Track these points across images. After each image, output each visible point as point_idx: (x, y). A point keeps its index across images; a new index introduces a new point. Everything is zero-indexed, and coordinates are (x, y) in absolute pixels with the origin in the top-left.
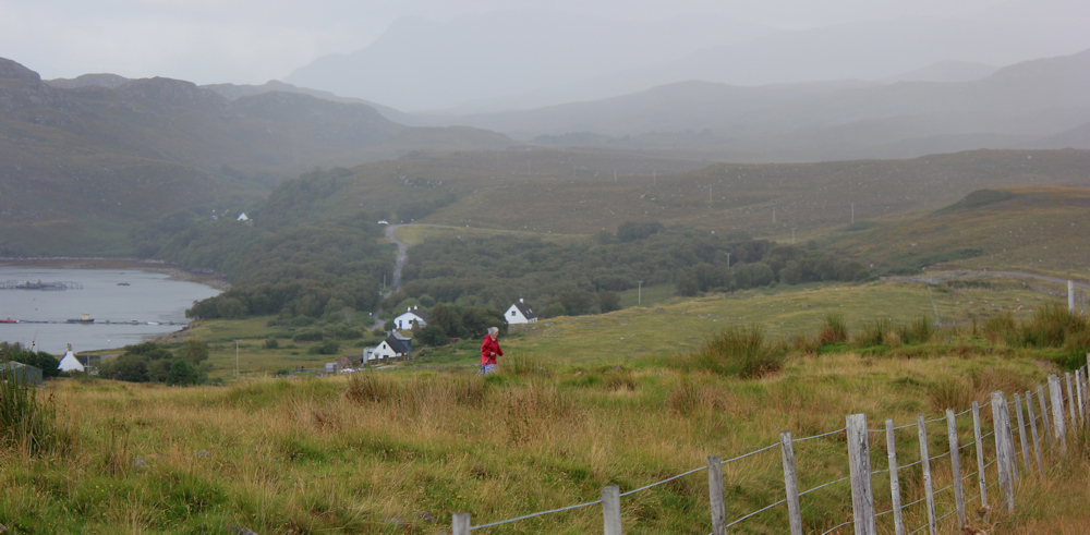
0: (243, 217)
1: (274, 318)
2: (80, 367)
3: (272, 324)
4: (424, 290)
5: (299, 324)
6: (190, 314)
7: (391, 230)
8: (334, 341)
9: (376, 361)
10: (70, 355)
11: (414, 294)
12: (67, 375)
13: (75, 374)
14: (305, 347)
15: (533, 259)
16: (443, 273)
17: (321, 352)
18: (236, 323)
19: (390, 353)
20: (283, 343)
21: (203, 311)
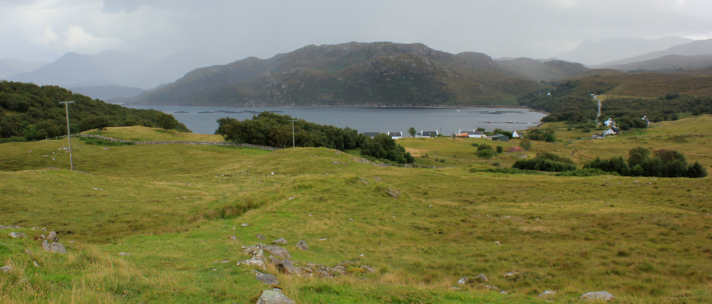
0: (549, 94)
1: (566, 122)
2: (518, 136)
3: (566, 124)
4: (611, 114)
5: (574, 123)
6: (541, 120)
7: (595, 97)
8: (588, 128)
9: (608, 135)
10: (515, 132)
11: (608, 115)
12: (515, 138)
13: (517, 138)
14: (580, 130)
15: (641, 104)
16: (614, 109)
17: (585, 132)
18: (555, 123)
19: (613, 132)
20: (573, 129)
21: (544, 120)
